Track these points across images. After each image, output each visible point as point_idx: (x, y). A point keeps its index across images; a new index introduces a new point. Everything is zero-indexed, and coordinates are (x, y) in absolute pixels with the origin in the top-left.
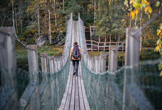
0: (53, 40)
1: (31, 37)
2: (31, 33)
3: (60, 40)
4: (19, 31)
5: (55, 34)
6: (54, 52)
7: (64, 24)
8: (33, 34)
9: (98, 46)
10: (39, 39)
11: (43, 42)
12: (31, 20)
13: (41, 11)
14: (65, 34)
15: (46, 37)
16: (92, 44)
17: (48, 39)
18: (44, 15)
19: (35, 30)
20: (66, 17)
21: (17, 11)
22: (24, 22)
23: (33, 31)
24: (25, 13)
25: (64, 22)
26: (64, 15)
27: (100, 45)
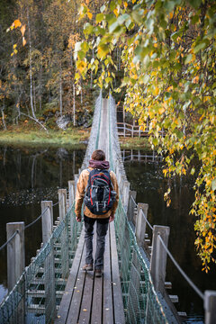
0: (77, 121)
1: (51, 116)
2: (52, 112)
3: (86, 122)
4: (38, 109)
5: (80, 114)
6: (78, 137)
7: (91, 102)
8: (54, 113)
9: (133, 131)
10: (60, 119)
11: (66, 123)
12: (52, 95)
13: (64, 85)
14: (92, 114)
15: (69, 117)
16: (125, 128)
17: (71, 120)
18: (67, 90)
19: (56, 108)
20: (94, 93)
21: (36, 84)
22: (43, 98)
23: (54, 109)
24: (44, 87)
25: (92, 99)
26: (92, 90)
27: (135, 129)
